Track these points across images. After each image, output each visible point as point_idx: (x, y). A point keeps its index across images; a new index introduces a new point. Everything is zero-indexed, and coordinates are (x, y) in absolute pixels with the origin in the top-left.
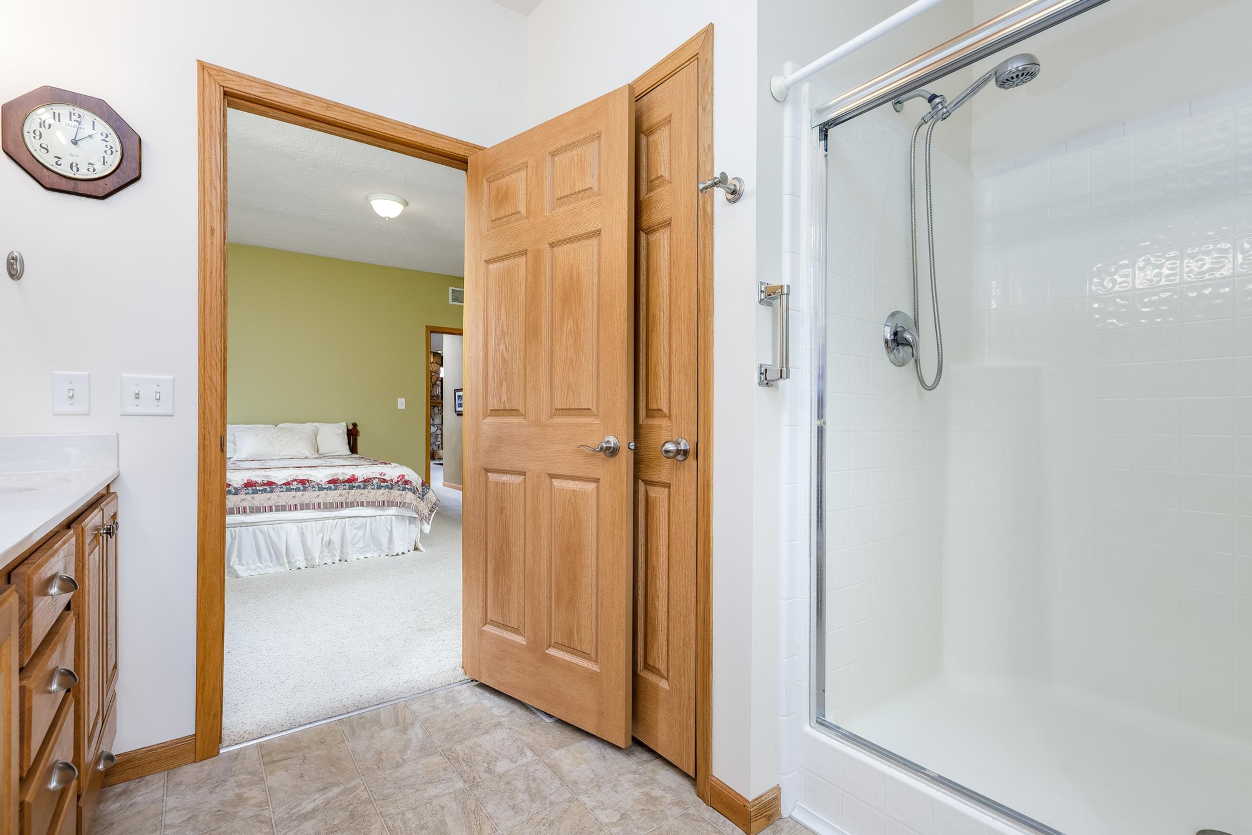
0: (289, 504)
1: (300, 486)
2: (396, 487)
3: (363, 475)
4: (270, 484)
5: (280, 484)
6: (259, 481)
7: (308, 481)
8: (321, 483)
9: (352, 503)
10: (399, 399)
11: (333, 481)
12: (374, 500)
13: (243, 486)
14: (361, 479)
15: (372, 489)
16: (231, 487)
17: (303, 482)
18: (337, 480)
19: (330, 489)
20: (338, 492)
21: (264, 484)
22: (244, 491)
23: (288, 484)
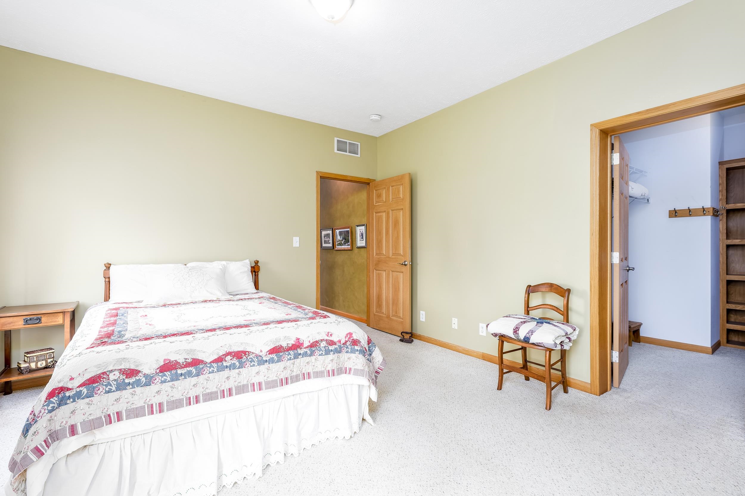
0: (222, 389)
1: (235, 361)
2: (345, 350)
3: (309, 337)
4: (196, 363)
5: (209, 360)
6: (181, 360)
7: (245, 352)
8: (261, 354)
9: (297, 376)
10: (294, 238)
11: (276, 350)
12: (323, 369)
13: (158, 371)
14: (306, 344)
15: (320, 355)
16: (140, 374)
17: (239, 355)
18: (280, 348)
19: (272, 361)
20: (281, 365)
21: (188, 365)
22: (158, 379)
23: (220, 360)
